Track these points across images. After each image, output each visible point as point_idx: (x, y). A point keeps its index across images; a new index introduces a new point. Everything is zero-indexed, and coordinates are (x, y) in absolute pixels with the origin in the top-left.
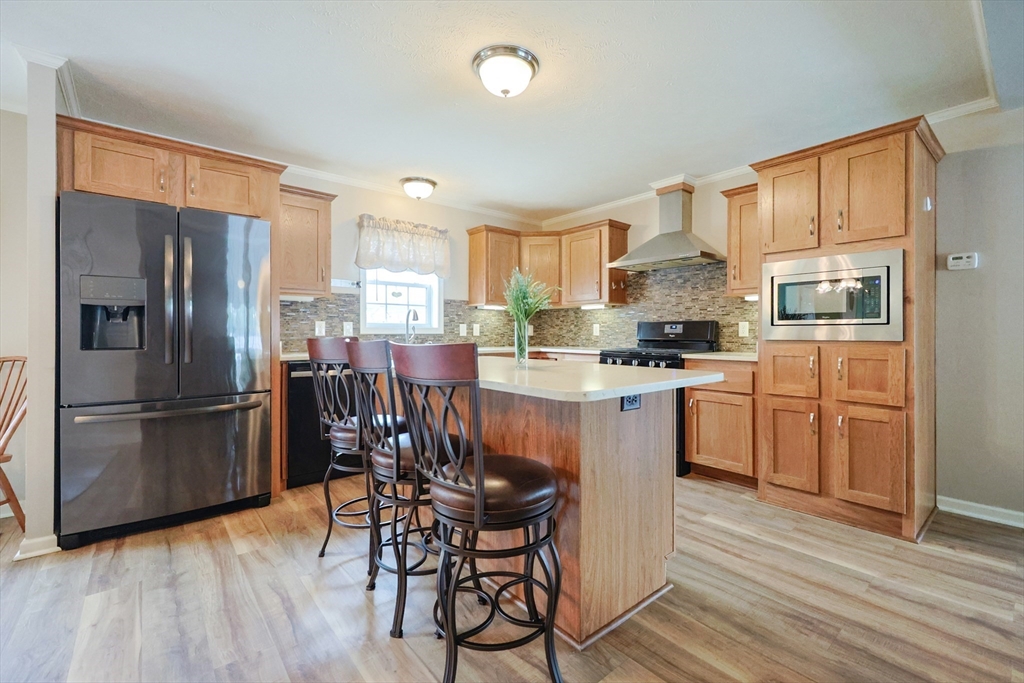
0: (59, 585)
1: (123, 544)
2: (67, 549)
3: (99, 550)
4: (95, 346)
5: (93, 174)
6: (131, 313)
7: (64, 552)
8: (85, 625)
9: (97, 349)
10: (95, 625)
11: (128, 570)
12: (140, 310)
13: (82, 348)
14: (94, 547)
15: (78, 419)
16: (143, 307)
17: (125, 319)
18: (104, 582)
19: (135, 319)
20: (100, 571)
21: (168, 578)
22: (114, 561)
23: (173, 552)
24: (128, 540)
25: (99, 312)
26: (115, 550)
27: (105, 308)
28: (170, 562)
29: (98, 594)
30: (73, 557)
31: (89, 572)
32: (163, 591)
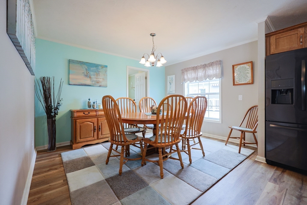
0: (263, 174)
1: (285, 171)
2: (268, 164)
3: (277, 170)
4: (276, 103)
5: (276, 47)
6: (289, 91)
7: (267, 164)
8: (265, 191)
9: (277, 104)
10: (268, 193)
11: (284, 181)
12: (291, 90)
13: (272, 103)
14: (276, 167)
15: (271, 125)
16: (293, 89)
17: (286, 94)
18: (275, 181)
19: (290, 93)
20: (275, 177)
21: (298, 195)
22: (280, 176)
23: (303, 185)
24: (287, 171)
25: (277, 92)
26: (282, 172)
27: (279, 90)
28: (301, 189)
29: (272, 184)
30: (269, 167)
31: (272, 175)
32: (294, 198)
